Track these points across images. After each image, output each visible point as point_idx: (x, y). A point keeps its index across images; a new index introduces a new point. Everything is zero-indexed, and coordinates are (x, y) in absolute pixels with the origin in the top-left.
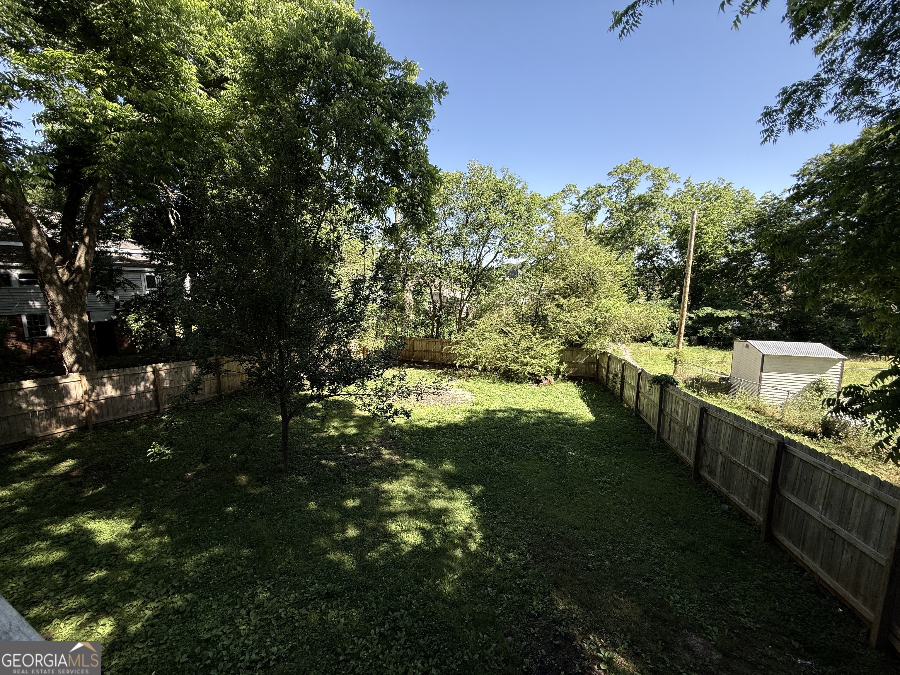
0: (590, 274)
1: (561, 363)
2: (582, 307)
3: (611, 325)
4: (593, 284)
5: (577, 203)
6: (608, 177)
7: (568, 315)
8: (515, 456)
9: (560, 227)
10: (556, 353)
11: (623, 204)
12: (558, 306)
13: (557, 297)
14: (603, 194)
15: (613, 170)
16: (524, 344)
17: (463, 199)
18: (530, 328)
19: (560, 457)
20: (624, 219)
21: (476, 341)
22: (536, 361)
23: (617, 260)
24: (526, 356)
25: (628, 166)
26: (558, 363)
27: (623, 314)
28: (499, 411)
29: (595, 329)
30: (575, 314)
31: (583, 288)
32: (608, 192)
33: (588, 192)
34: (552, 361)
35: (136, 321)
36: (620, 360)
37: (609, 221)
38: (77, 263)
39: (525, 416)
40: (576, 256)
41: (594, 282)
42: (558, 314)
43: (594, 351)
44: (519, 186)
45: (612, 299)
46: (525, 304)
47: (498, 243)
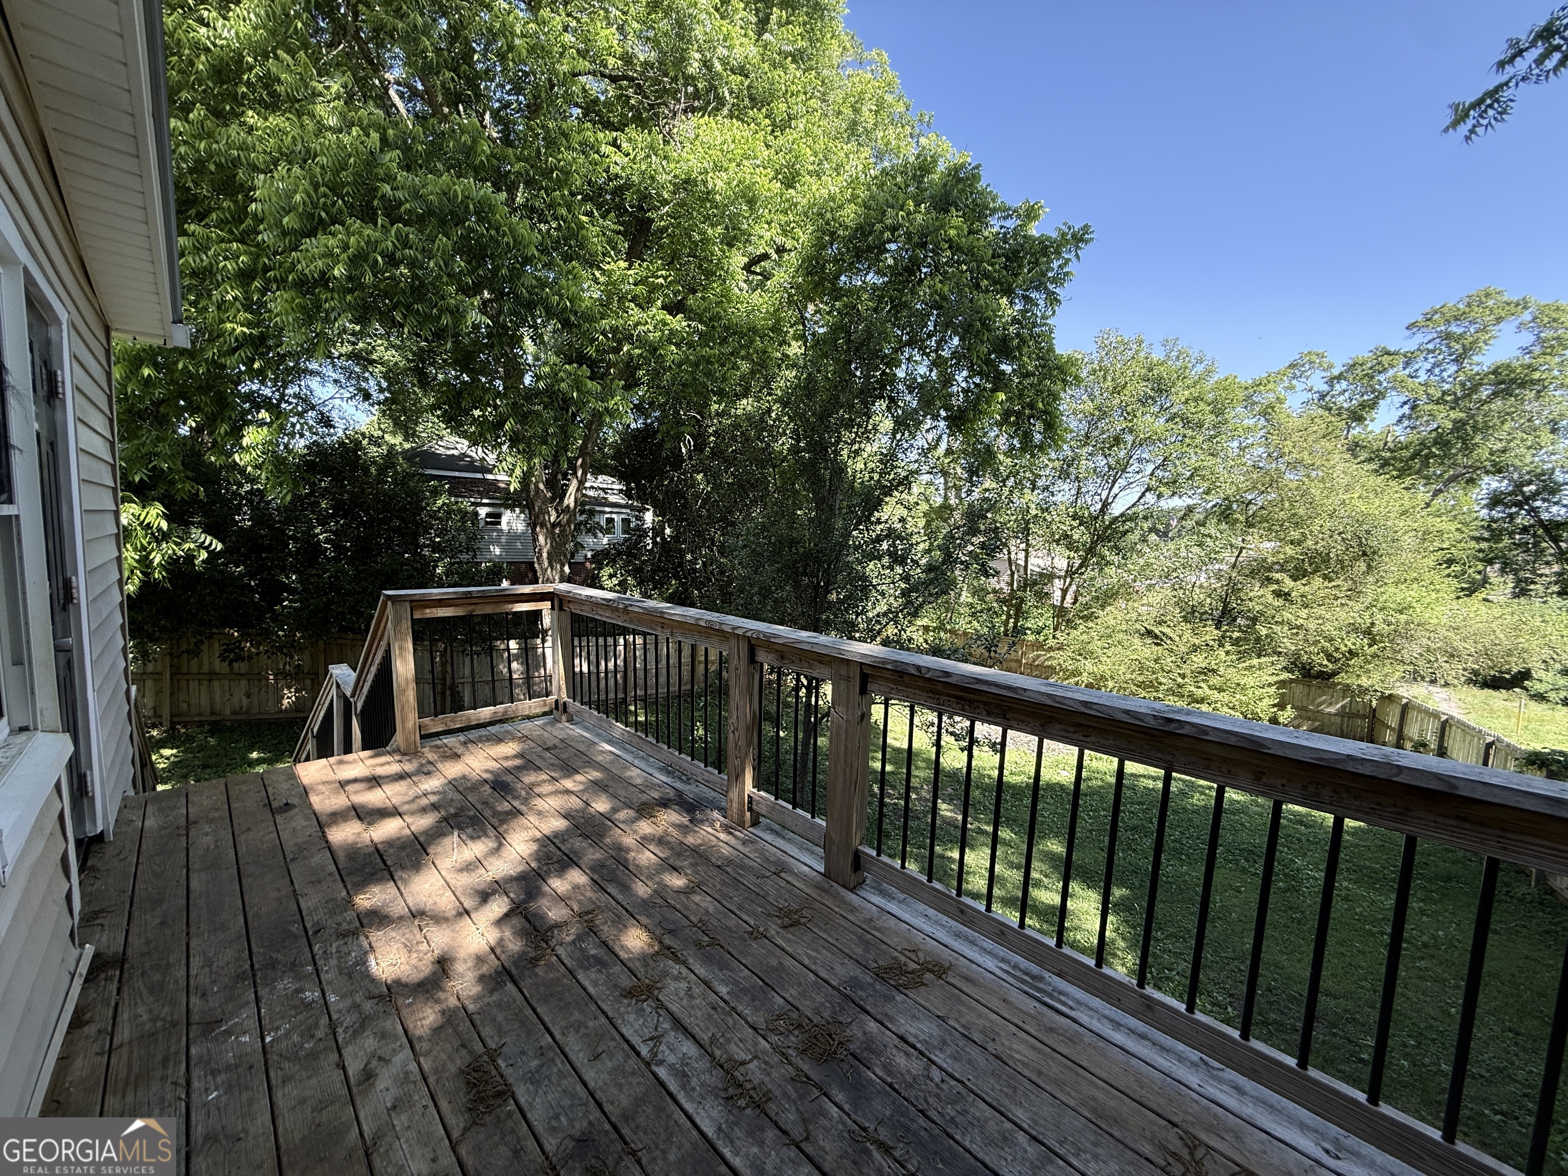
0: (1362, 534)
1: (1281, 706)
2: (1336, 598)
3: (1411, 638)
4: (1367, 554)
5: (1326, 388)
6: (1408, 333)
7: (1304, 613)
8: (1188, 856)
9: (1288, 442)
10: (1270, 685)
11: (1446, 387)
12: (1278, 594)
13: (1278, 576)
14: (1392, 366)
15: (1420, 318)
16: (1199, 661)
17: (1085, 397)
18: (1211, 633)
19: (1286, 875)
20: (1445, 418)
21: (1096, 645)
22: (1225, 697)
23: (1428, 505)
24: (1202, 684)
25: (1461, 306)
26: (1274, 706)
27: (1444, 620)
28: (1144, 776)
29: (1370, 646)
30: (1321, 611)
31: (1341, 562)
32: (1407, 364)
33: (1354, 365)
34: (1260, 699)
35: (611, 576)
36: (1435, 715)
37: (1406, 423)
38: (566, 502)
39: (1202, 793)
40: (1327, 497)
41: (1369, 551)
42: (1277, 610)
43: (1364, 691)
44: (1200, 368)
45: (1415, 586)
46: (1201, 586)
47: (1149, 472)
